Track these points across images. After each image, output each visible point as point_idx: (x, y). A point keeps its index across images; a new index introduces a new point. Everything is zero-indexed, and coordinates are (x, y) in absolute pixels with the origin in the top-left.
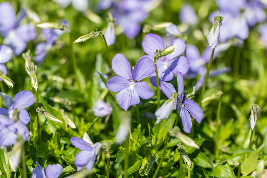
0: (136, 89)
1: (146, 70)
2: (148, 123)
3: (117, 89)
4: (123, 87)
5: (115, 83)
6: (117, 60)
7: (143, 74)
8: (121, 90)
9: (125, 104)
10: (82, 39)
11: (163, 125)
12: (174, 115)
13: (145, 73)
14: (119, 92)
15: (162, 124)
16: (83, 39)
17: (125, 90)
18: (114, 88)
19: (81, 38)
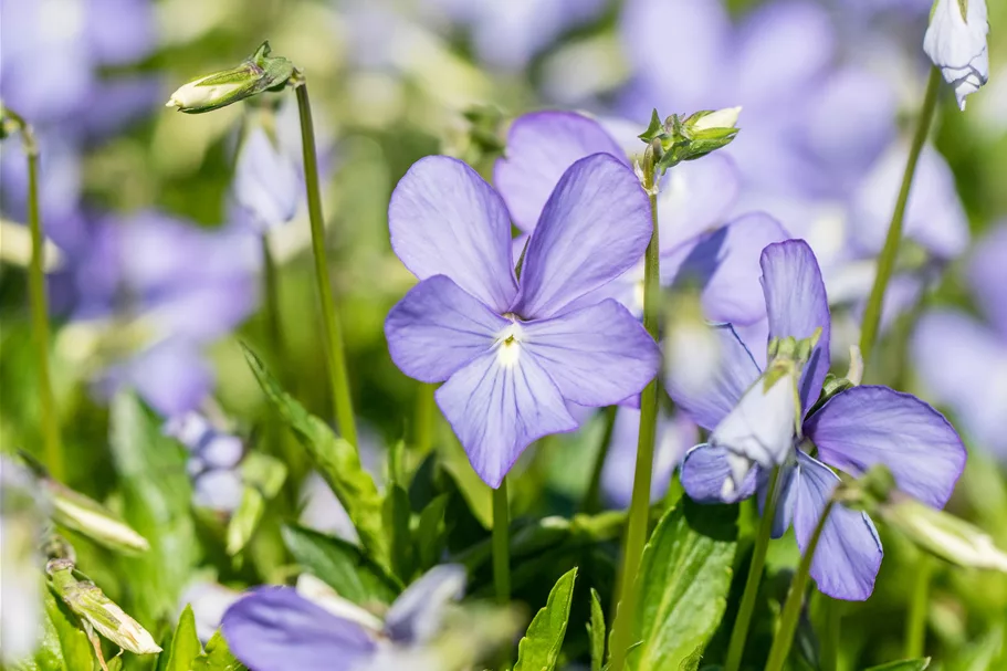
0: (538, 364)
1: (593, 239)
2: (592, 590)
3: (433, 365)
4: (462, 355)
5: (425, 325)
6: (422, 200)
7: (576, 274)
8: (455, 370)
9: (483, 450)
10: (205, 89)
11: (658, 622)
12: (725, 550)
13: (585, 265)
14: (442, 383)
15: (655, 613)
16: (211, 87)
17: (476, 370)
18: (418, 358)
19: (202, 84)
